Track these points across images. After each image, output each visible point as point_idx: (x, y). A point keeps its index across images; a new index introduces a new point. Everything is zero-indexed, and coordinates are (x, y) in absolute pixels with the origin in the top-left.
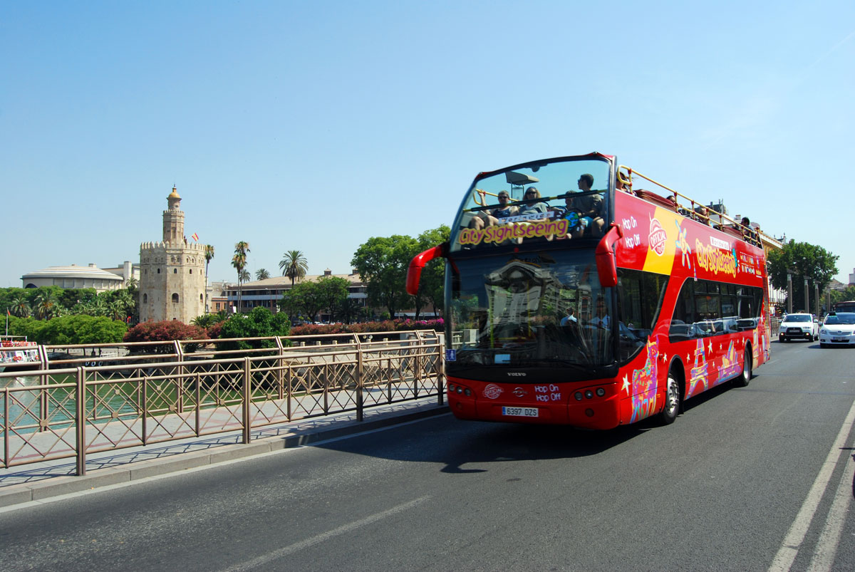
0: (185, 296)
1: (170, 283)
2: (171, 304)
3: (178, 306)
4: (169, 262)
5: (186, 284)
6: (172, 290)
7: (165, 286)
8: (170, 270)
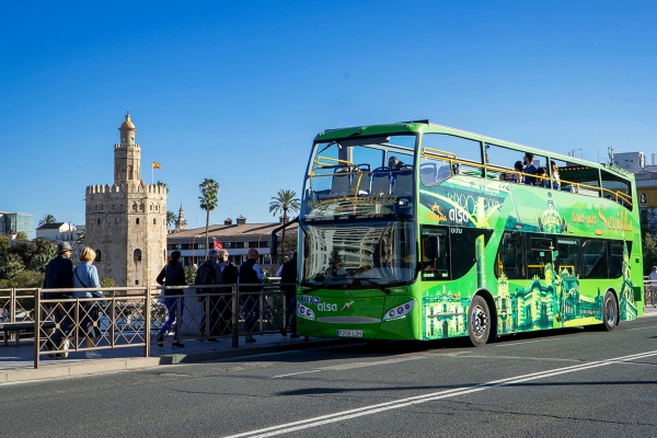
0: (149, 252)
1: (131, 236)
2: (133, 263)
3: (140, 266)
4: (130, 209)
5: (150, 236)
6: (133, 245)
7: (125, 240)
8: (131, 218)
